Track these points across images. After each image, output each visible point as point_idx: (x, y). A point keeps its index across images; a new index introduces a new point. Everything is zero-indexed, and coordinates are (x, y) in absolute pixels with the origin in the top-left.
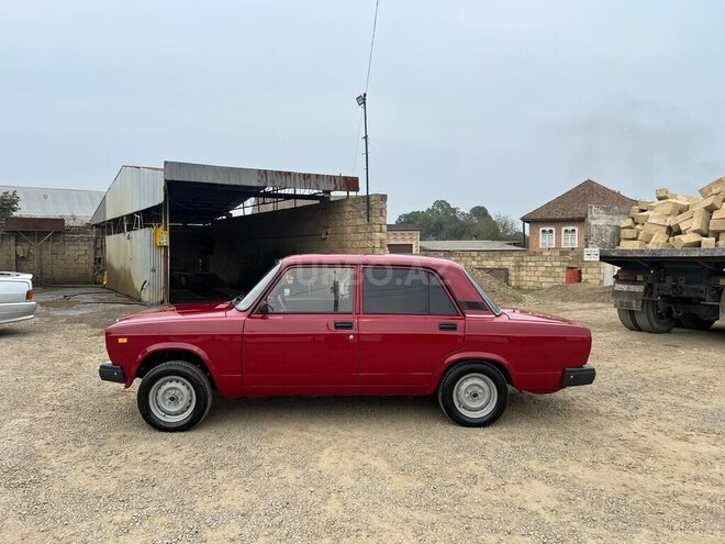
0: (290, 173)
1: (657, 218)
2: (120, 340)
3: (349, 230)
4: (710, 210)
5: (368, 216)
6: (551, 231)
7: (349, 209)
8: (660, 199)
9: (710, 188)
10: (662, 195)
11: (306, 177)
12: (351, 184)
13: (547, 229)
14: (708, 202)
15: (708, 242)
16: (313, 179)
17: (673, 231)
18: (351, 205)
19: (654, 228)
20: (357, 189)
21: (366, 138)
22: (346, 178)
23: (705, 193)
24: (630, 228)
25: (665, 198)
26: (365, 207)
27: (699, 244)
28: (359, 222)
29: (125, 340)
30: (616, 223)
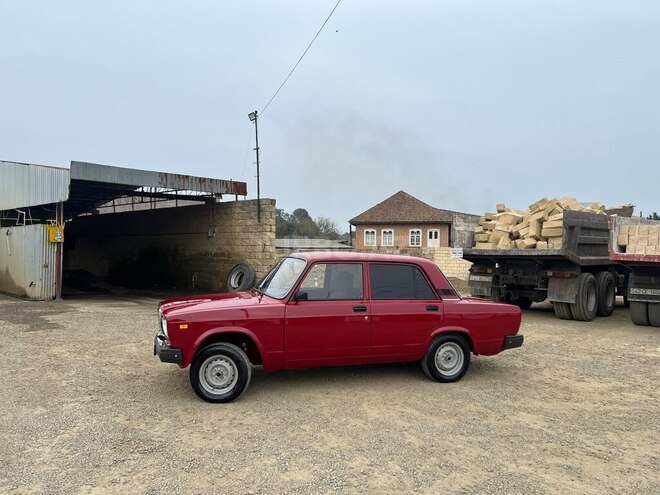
0: (187, 177)
1: (501, 226)
2: (181, 327)
3: (238, 229)
4: (541, 222)
5: (259, 218)
6: (373, 232)
7: (239, 210)
8: (499, 212)
9: (537, 205)
10: (501, 209)
11: (202, 181)
12: (240, 188)
13: (370, 230)
14: (539, 216)
15: (542, 244)
16: (208, 183)
17: (514, 237)
18: (241, 208)
19: (499, 234)
20: (245, 193)
21: (257, 149)
22: (236, 183)
23: (534, 209)
24: (481, 233)
25: (504, 211)
26: (256, 210)
27: (534, 246)
28: (249, 222)
29: (186, 327)
30: (471, 229)
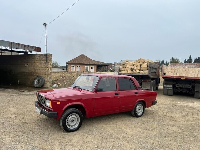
0: (20, 44)
1: (128, 66)
2: (58, 103)
3: (38, 64)
4: (141, 65)
5: (46, 60)
6: (74, 67)
7: (38, 57)
8: (126, 62)
9: (138, 60)
10: (127, 61)
11: (25, 46)
12: (39, 49)
13: (73, 66)
14: (140, 63)
15: (141, 72)
16: (27, 47)
17: (132, 70)
18: (39, 56)
19: (128, 68)
20: (40, 51)
21: (46, 36)
22: (37, 48)
24: (122, 68)
25: (128, 62)
26: (45, 57)
27: (139, 73)
28: (42, 62)
29: (59, 103)
30: (119, 67)
